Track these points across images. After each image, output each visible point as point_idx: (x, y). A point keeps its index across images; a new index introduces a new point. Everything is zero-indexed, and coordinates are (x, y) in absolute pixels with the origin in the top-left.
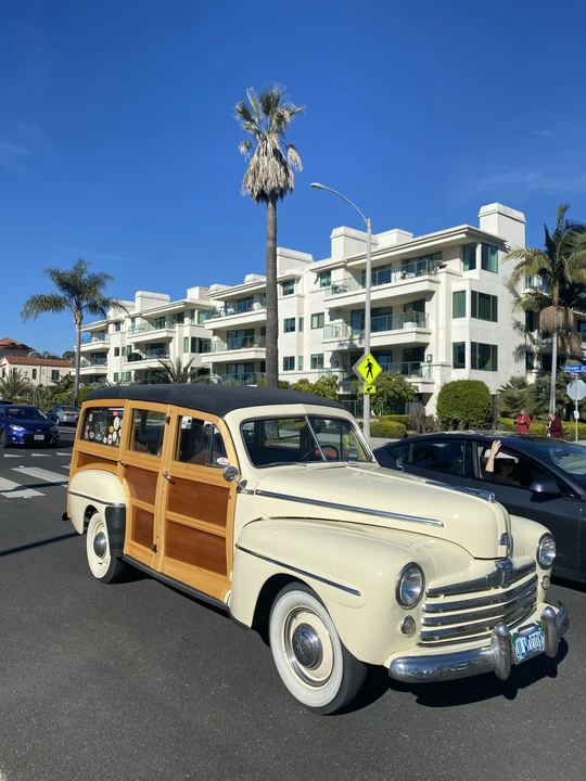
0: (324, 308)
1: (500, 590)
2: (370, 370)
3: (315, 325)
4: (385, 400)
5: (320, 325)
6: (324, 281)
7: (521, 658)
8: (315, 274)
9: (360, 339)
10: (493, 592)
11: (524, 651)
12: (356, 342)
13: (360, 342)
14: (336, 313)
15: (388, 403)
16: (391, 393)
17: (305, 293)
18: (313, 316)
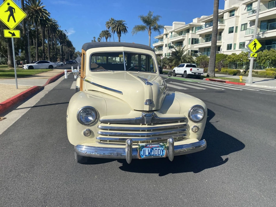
0: (247, 21)
1: (146, 126)
2: (255, 46)
3: (243, 29)
4: (270, 61)
5: (245, 29)
6: (249, 8)
7: (144, 156)
8: (245, 6)
9: (263, 34)
10: (141, 126)
11: (147, 154)
12: (261, 36)
13: (263, 36)
14: (252, 23)
15: (272, 63)
16: (274, 58)
17: (239, 15)
18: (242, 25)
